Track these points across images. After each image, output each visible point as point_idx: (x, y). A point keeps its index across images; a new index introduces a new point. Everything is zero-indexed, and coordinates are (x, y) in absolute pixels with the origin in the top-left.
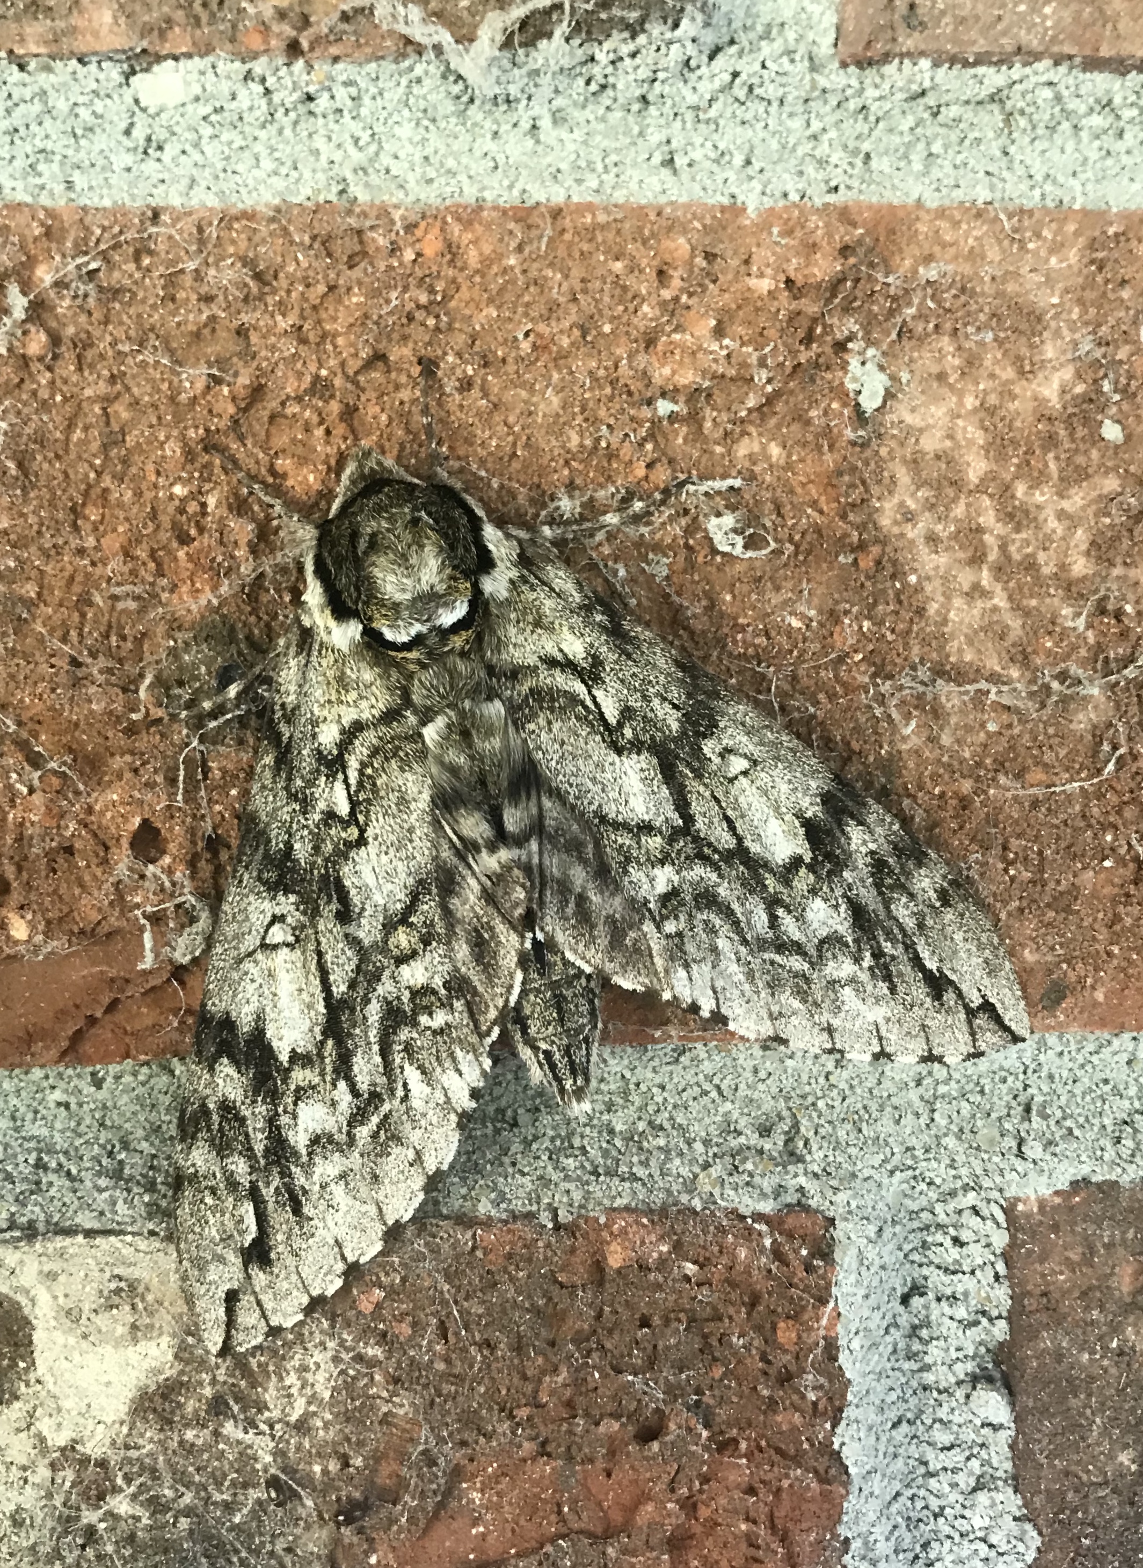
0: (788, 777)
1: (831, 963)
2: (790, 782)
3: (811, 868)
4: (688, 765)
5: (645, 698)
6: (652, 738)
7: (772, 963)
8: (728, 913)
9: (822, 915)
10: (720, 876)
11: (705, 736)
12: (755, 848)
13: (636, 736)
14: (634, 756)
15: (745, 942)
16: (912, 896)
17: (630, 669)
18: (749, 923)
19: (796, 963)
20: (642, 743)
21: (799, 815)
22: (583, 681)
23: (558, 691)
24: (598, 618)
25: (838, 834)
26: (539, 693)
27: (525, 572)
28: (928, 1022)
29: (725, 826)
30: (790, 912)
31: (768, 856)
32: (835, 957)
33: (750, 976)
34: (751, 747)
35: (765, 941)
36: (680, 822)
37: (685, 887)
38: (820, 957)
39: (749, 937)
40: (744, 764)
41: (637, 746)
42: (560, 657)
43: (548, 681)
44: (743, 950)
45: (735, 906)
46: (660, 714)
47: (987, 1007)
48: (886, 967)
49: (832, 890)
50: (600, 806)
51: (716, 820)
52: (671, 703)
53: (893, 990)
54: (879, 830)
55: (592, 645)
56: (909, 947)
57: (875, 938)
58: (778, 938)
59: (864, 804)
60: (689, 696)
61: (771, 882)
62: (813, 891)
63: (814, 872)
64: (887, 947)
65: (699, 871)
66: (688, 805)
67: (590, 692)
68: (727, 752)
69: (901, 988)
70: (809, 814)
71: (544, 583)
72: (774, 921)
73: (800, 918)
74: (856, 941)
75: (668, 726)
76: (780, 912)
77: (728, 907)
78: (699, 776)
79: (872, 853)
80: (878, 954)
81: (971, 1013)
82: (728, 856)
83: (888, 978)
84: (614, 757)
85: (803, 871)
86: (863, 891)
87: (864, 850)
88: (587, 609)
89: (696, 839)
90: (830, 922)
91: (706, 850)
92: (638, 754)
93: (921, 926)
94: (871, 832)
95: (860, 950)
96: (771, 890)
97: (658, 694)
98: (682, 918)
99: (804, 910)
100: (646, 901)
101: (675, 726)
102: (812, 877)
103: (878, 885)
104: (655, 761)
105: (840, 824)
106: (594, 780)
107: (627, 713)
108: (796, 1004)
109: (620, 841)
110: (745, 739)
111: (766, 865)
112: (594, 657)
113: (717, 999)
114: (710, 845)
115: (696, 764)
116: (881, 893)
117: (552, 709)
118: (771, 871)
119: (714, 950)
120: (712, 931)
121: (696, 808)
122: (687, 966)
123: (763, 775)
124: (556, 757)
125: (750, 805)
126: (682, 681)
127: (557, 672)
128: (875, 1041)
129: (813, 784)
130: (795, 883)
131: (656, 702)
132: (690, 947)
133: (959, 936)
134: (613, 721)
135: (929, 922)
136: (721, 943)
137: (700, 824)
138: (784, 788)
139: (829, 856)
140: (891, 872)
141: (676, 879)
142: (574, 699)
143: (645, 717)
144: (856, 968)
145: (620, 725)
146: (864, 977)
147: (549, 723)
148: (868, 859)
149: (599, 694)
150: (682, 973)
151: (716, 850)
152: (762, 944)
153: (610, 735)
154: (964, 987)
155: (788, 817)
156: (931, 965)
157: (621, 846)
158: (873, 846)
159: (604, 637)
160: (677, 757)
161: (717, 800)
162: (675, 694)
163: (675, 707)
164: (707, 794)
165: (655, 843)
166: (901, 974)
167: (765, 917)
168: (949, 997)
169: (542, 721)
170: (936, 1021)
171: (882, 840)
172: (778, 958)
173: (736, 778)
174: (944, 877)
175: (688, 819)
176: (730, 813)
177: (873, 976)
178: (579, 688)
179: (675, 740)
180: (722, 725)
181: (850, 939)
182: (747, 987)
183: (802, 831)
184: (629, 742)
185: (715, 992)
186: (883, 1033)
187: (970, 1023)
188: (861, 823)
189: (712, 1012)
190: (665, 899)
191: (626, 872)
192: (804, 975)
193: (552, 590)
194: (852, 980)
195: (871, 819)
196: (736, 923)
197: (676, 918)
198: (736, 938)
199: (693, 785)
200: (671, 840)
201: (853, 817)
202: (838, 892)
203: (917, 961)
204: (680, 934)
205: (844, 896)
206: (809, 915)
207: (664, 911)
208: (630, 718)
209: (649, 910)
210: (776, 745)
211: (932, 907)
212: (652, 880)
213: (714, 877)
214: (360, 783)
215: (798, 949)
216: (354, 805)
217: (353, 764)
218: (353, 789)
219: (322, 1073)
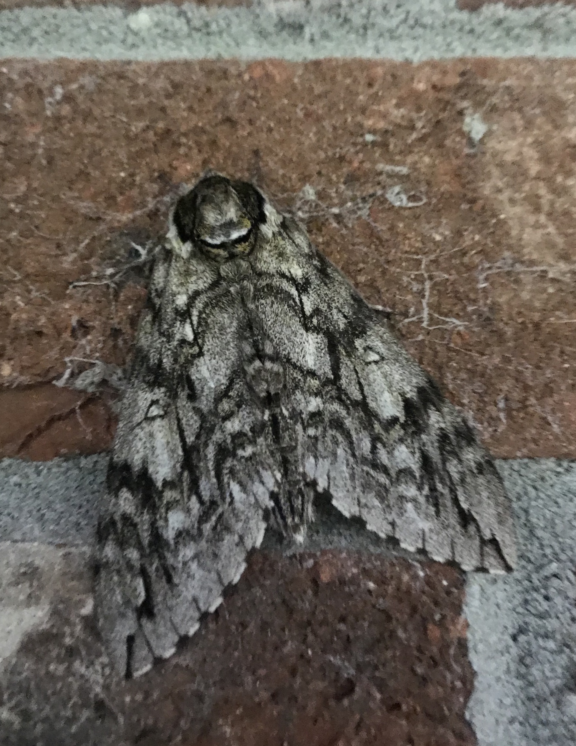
0: (401, 372)
1: (403, 485)
2: (401, 375)
3: (403, 426)
4: (345, 348)
5: (329, 307)
6: (328, 328)
7: (368, 473)
8: (347, 435)
9: (404, 456)
10: (348, 413)
11: (358, 337)
12: (372, 405)
13: (319, 324)
14: (315, 334)
15: (354, 455)
16: (460, 461)
17: (324, 290)
18: (359, 444)
19: (383, 479)
20: (322, 329)
21: (402, 394)
22: (297, 289)
23: (282, 290)
24: (315, 262)
25: (423, 412)
26: (272, 287)
27: (282, 231)
28: (456, 540)
29: (358, 387)
30: (384, 446)
31: (379, 412)
32: (406, 482)
33: (353, 477)
34: (383, 350)
35: (366, 459)
36: (332, 377)
37: (326, 413)
38: (398, 479)
39: (357, 453)
40: (376, 357)
41: (317, 330)
42: (288, 274)
43: (278, 283)
44: (351, 460)
45: (353, 433)
46: (335, 318)
47: (494, 542)
48: (436, 498)
49: (412, 442)
50: (289, 353)
51: (353, 382)
52: (343, 313)
53: (438, 513)
54: (448, 418)
55: (307, 273)
56: (453, 491)
57: (432, 479)
58: (374, 460)
59: (443, 402)
60: (354, 313)
61: (377, 427)
62: (401, 440)
63: (405, 429)
64: (439, 486)
65: (336, 407)
66: (339, 369)
67: (299, 296)
68: (368, 348)
69: (443, 514)
70: (408, 396)
71: (290, 238)
72: (374, 449)
73: (390, 453)
74: (422, 477)
75: (338, 325)
76: (379, 445)
77: (349, 433)
78: (349, 355)
79: (441, 429)
80: (433, 489)
81: (483, 542)
82: (355, 404)
83: (436, 505)
84: (303, 331)
85: (397, 427)
86: (431, 449)
87: (437, 426)
88: (310, 257)
89: (339, 389)
90: (408, 461)
91: (343, 397)
92: (318, 334)
93: (463, 481)
94: (443, 417)
95: (422, 484)
96: (376, 431)
97: (337, 308)
98: (320, 429)
99: (394, 449)
100: (301, 413)
101: (342, 326)
102: (402, 432)
103: (441, 449)
104: (326, 341)
105: (426, 408)
106: (289, 339)
107: (317, 311)
108: (376, 503)
109: (295, 375)
110: (380, 344)
111: (376, 416)
112: (307, 279)
113: (329, 483)
114: (346, 394)
115: (349, 349)
116: (442, 454)
117: (276, 298)
118: (379, 420)
119: (335, 454)
120: (336, 443)
121: (343, 372)
122: (316, 457)
123: (386, 366)
124: (272, 320)
125: (375, 380)
126: (352, 305)
127: (285, 281)
128: (420, 541)
129: (414, 380)
130: (391, 432)
131: (335, 311)
132: (320, 446)
133: (485, 494)
134: (308, 314)
135: (468, 480)
136: (340, 451)
137: (343, 381)
138: (397, 377)
139: (415, 423)
140: (450, 444)
141: (322, 406)
142: (290, 296)
143: (326, 317)
145: (312, 316)
146: (422, 500)
147: (273, 303)
148: (438, 432)
149: (304, 298)
150: (312, 460)
151: (349, 398)
152: (364, 461)
153: (305, 319)
154: (482, 525)
155: (395, 394)
156: (465, 506)
157: (295, 378)
158: (443, 425)
159: (315, 272)
160: (339, 342)
161: (357, 372)
162: (346, 310)
163: (345, 317)
164: (352, 367)
165: (315, 383)
166: (445, 506)
167: (369, 445)
168: (472, 529)
169: (269, 301)
171: (449, 424)
172: (372, 472)
173: (370, 363)
174: (483, 457)
175: (337, 377)
176: (362, 381)
177: (428, 501)
178: (294, 292)
179: (340, 333)
180: (369, 333)
181: (417, 475)
182: (349, 482)
183: (402, 404)
184: (314, 326)
185: (329, 478)
186: (427, 538)
187: (481, 548)
188: (438, 410)
189: (324, 489)
190: (313, 415)
191: (294, 393)
192: (385, 487)
193: (294, 242)
194: (414, 500)
195: (446, 410)
196: (351, 443)
197: (316, 428)
198: (349, 451)
199: (344, 359)
200: (324, 385)
201: (435, 406)
202: (416, 445)
203: (456, 501)
204: (316, 438)
205: (420, 449)
206: (396, 453)
207: (310, 422)
208: (317, 315)
209: (302, 418)
210: (399, 354)
211: (471, 471)
212: (308, 402)
213: (344, 413)
214: (199, 323)
215: (385, 470)
216: (196, 335)
217: (195, 313)
218: (195, 326)
219: (182, 492)
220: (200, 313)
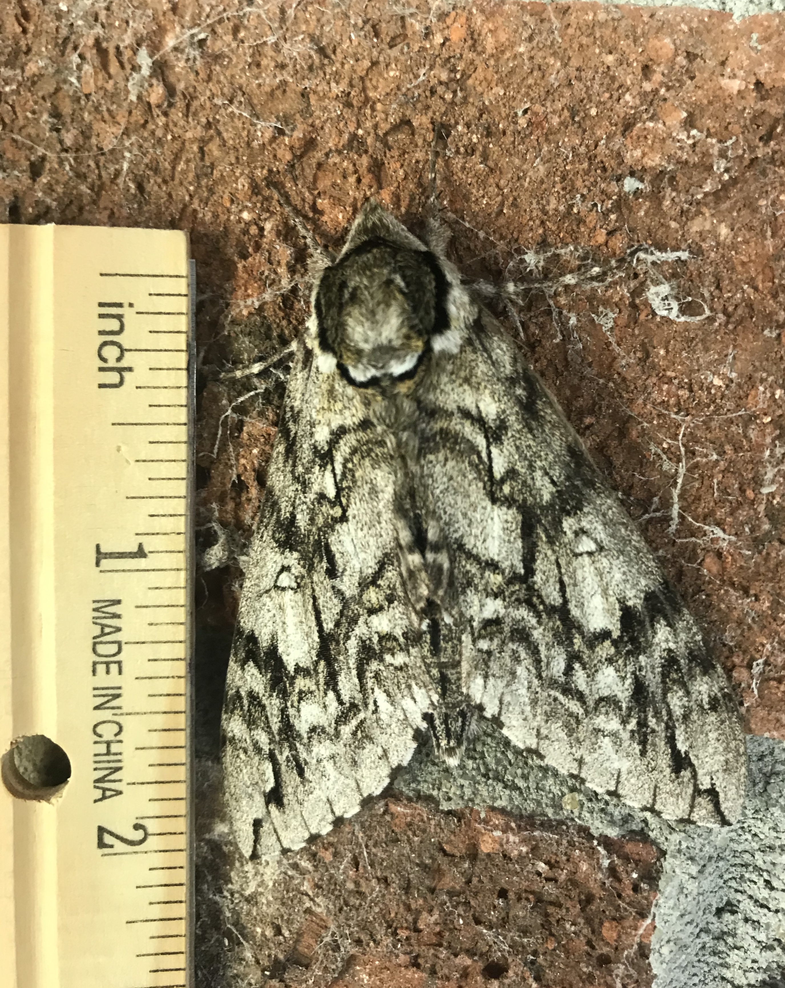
0: (625, 569)
1: (602, 717)
2: (624, 573)
3: (615, 643)
4: (546, 531)
5: (531, 467)
6: (525, 500)
7: (555, 699)
8: (534, 651)
9: (609, 680)
10: (539, 623)
11: (568, 514)
12: (575, 612)
13: (512, 493)
14: (504, 509)
15: (539, 676)
16: (688, 693)
17: (528, 440)
18: (548, 664)
19: (575, 707)
20: (515, 501)
21: (622, 601)
22: (486, 437)
23: (463, 437)
24: (519, 391)
25: (648, 625)
26: (447, 433)
27: (474, 337)
28: (661, 785)
29: (558, 586)
30: (584, 668)
31: (583, 622)
32: (607, 713)
33: (534, 702)
34: (603, 536)
35: (556, 682)
36: (522, 571)
37: (506, 619)
38: (596, 709)
39: (544, 675)
40: (593, 547)
41: (509, 502)
42: (474, 412)
43: (458, 427)
44: (536, 682)
45: (542, 649)
46: (538, 484)
47: (712, 793)
48: (645, 735)
49: (625, 665)
50: (462, 536)
51: (552, 580)
52: (551, 478)
53: (643, 753)
54: (683, 636)
55: (504, 412)
56: (670, 728)
57: (645, 712)
58: (567, 683)
59: (679, 612)
60: (568, 478)
61: (578, 641)
62: (610, 661)
63: (616, 647)
64: (652, 722)
65: (523, 613)
66: (533, 560)
67: (488, 447)
68: (580, 532)
69: (650, 754)
70: (630, 603)
71: (485, 350)
72: (569, 671)
73: (591, 677)
74: (629, 709)
75: (541, 496)
76: (577, 666)
77: (536, 647)
78: (551, 541)
79: (670, 650)
80: (642, 724)
81: (697, 792)
82: (551, 610)
83: (643, 742)
84: (488, 503)
85: (607, 643)
86: (650, 675)
87: (664, 646)
88: (512, 381)
89: (531, 589)
90: (614, 687)
91: (535, 599)
92: (509, 508)
93: (686, 717)
94: (676, 635)
95: (629, 716)
96: (576, 647)
97: (543, 468)
98: (496, 641)
99: (597, 671)
100: (471, 619)
101: (547, 497)
102: (613, 650)
103: (664, 675)
104: (520, 518)
105: (652, 621)
106: (465, 515)
107: (511, 474)
108: (563, 735)
109: (468, 567)
110: (600, 527)
111: (580, 628)
112: (503, 421)
113: (501, 708)
114: (539, 597)
115: (552, 533)
116: (663, 682)
117: (452, 450)
118: (582, 634)
119: (513, 674)
120: (517, 659)
121: (539, 565)
122: (486, 677)
123: (604, 560)
124: (442, 487)
125: (584, 579)
126: (568, 465)
127: (468, 423)
128: (613, 782)
129: (643, 582)
130: (597, 649)
131: (538, 474)
132: (494, 667)
133: (713, 735)
134: (498, 475)
135: (694, 716)
136: (520, 671)
137: (538, 578)
138: (618, 576)
139: (633, 640)
140: (679, 670)
141: (502, 612)
142: (473, 449)
143: (524, 482)
144: (621, 727)
145: (503, 481)
146: (625, 736)
147: (446, 460)
148: (665, 654)
149: (495, 451)
150: (480, 681)
151: (542, 602)
152: (553, 683)
153: (492, 486)
154: (700, 772)
155: (612, 599)
156: (682, 747)
157: (468, 572)
158: (672, 646)
159: (516, 409)
160: (539, 521)
161: (559, 566)
162: (556, 473)
163: (553, 482)
164: (553, 558)
165: (496, 580)
166: (654, 745)
167: (562, 666)
168: (686, 774)
169: (441, 456)
170: (667, 786)
171: (682, 644)
172: (561, 697)
173: (581, 554)
174: (722, 689)
175: (530, 571)
176: (565, 579)
177: (632, 737)
178: (480, 441)
179: (542, 508)
180: (585, 510)
181: (624, 705)
182: (528, 708)
183: (619, 613)
184: (505, 496)
185: (501, 703)
186: (622, 779)
187: (693, 798)
188: (669, 625)
189: (493, 716)
190: (487, 623)
191: (464, 592)
192: (577, 717)
193: (490, 357)
194: (614, 735)
195: (680, 625)
196: (538, 661)
197: (491, 640)
198: (534, 671)
199: (543, 547)
200: (510, 582)
201: (666, 618)
202: (630, 668)
203: (671, 740)
204: (489, 653)
205: (633, 673)
206: (599, 677)
207: (483, 632)
208: (512, 479)
209: (472, 627)
210: (626, 541)
211: (701, 706)
212: (482, 606)
213: (534, 621)
214: (344, 474)
215: (581, 697)
216: (339, 490)
217: (339, 458)
218: (338, 478)
219: (317, 684)
220: (346, 461)
